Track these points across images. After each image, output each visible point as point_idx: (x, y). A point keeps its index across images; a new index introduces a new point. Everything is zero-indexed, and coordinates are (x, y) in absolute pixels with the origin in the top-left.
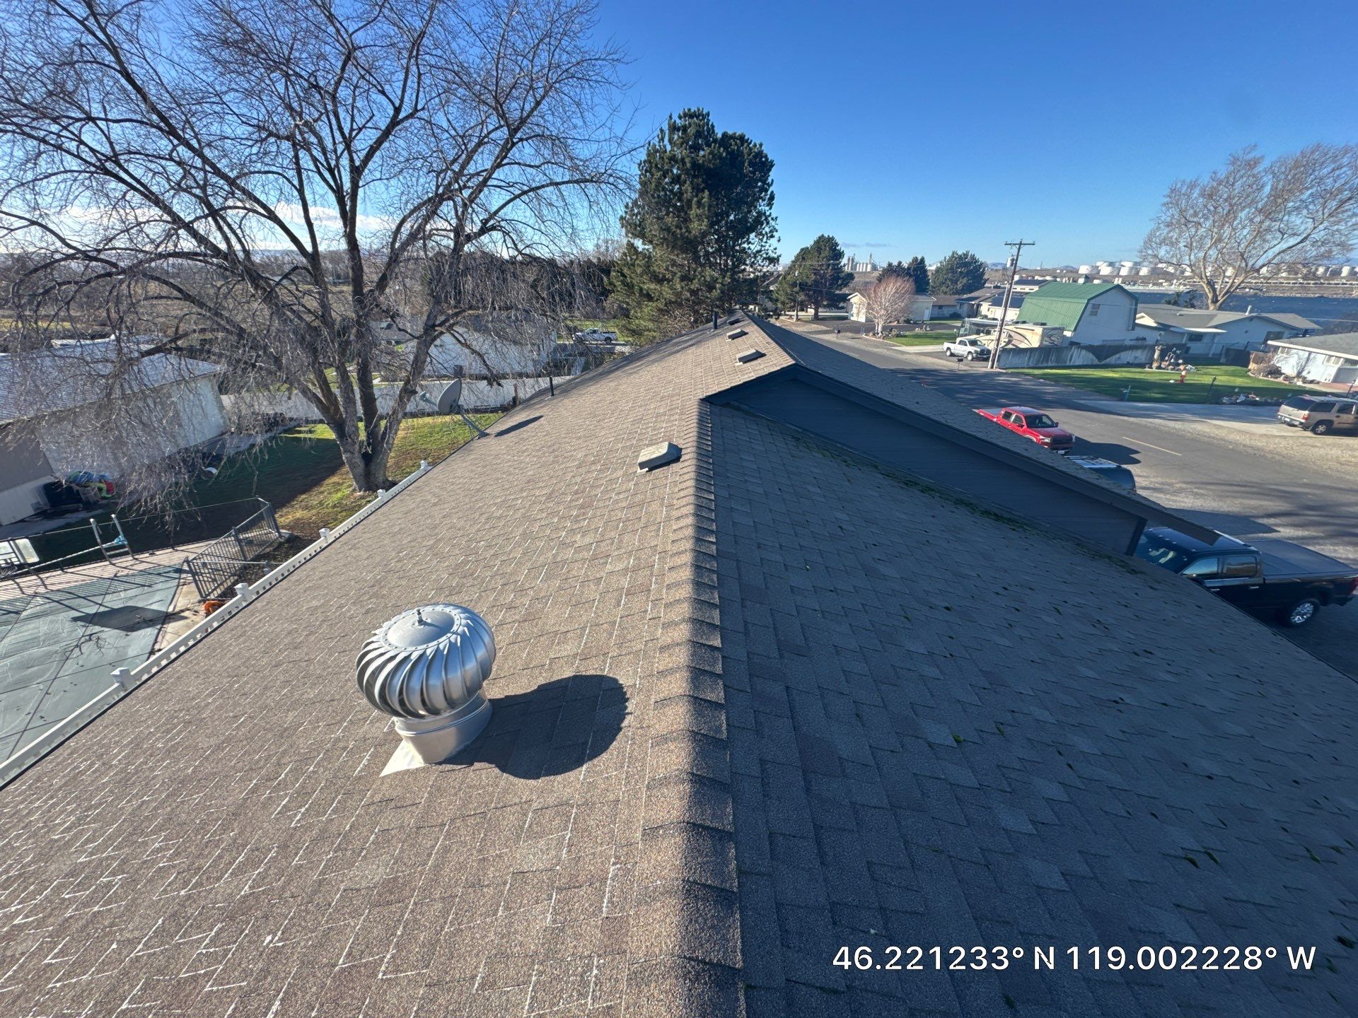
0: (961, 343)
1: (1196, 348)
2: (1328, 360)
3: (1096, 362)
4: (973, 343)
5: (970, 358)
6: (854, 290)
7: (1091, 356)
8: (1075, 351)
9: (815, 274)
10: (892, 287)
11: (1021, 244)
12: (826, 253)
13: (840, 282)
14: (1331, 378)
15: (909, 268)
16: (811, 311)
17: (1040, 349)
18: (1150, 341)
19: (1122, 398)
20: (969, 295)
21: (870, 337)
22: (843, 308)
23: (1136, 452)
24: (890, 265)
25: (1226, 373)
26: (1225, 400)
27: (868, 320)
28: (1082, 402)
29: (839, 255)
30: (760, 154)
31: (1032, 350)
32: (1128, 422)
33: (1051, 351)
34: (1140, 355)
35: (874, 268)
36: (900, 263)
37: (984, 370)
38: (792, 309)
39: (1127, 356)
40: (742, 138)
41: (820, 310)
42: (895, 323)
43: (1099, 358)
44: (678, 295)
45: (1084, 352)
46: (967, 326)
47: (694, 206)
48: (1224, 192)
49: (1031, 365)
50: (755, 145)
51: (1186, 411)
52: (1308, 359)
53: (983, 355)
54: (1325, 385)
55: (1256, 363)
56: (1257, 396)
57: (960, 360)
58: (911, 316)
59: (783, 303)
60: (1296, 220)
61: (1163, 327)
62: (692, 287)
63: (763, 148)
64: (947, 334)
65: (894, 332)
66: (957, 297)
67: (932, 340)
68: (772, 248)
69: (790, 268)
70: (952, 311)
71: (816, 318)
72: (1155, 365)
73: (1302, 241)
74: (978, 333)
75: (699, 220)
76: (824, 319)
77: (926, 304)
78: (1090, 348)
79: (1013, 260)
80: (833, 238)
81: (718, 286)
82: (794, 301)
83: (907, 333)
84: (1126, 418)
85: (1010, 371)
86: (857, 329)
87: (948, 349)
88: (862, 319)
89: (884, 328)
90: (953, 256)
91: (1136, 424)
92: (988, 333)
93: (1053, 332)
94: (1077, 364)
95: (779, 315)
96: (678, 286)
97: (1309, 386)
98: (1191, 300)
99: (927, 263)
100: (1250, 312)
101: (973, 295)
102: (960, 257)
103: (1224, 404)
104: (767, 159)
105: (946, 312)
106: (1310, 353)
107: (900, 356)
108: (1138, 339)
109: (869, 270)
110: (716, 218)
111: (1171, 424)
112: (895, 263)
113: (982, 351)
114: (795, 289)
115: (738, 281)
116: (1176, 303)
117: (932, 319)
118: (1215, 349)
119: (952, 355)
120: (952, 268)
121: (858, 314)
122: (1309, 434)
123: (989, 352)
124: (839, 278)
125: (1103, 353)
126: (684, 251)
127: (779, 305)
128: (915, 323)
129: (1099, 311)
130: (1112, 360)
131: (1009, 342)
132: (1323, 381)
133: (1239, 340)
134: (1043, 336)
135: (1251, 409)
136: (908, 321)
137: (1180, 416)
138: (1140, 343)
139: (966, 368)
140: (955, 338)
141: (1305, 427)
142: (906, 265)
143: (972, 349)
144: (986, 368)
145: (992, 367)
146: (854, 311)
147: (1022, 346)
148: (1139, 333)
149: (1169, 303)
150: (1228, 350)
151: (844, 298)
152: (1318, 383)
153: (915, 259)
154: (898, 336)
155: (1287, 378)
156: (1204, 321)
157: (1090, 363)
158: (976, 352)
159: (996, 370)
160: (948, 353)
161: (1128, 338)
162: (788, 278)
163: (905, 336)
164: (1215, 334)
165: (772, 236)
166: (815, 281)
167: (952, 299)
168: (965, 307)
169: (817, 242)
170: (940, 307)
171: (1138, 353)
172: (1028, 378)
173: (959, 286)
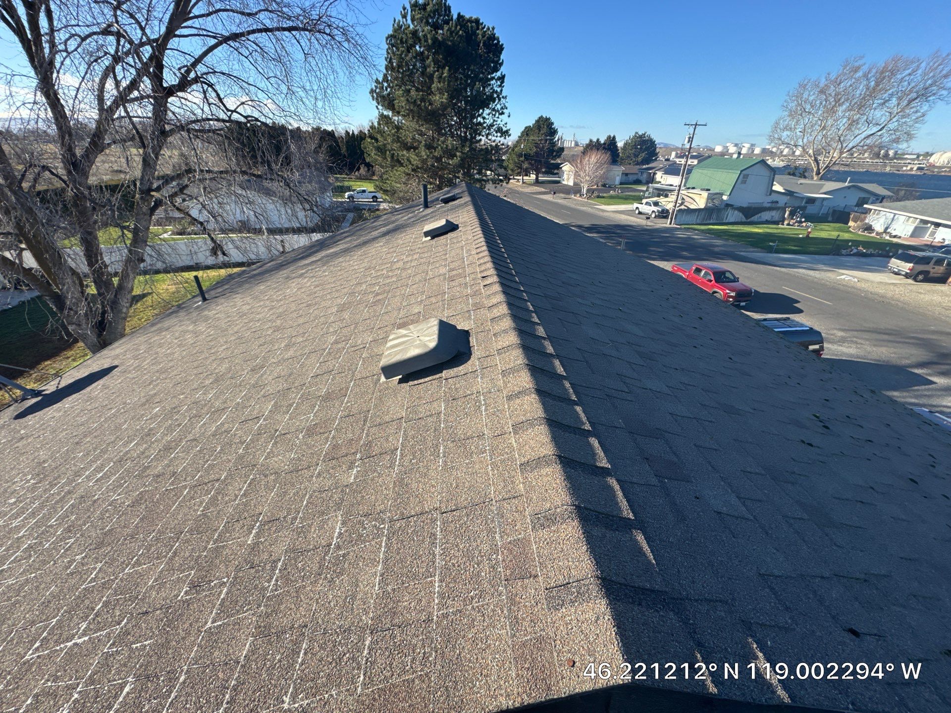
0: (647, 203)
1: (811, 209)
2: (908, 220)
3: (744, 220)
4: (656, 204)
5: (653, 216)
6: (565, 161)
7: (741, 214)
8: (730, 211)
9: (536, 147)
10: (594, 158)
11: (696, 125)
12: (544, 130)
13: (555, 154)
14: (909, 234)
15: (604, 144)
16: (533, 177)
17: (706, 209)
18: (781, 204)
19: (770, 250)
20: (647, 166)
21: (577, 197)
22: (557, 174)
23: (798, 302)
24: (591, 141)
25: (835, 230)
26: (844, 252)
27: (575, 184)
28: (742, 253)
29: (553, 132)
30: (493, 37)
31: (699, 210)
32: (781, 272)
33: (713, 212)
34: (775, 215)
35: (577, 144)
36: (598, 140)
37: (664, 225)
38: (519, 174)
39: (766, 216)
40: (477, 21)
41: (540, 175)
42: (595, 187)
43: (747, 217)
44: (424, 161)
45: (736, 212)
46: (651, 190)
47: (435, 80)
48: (832, 90)
49: (698, 222)
50: (488, 29)
51: (819, 262)
52: (893, 219)
53: (664, 214)
54: (905, 239)
55: (856, 222)
56: (864, 249)
57: (648, 218)
58: (607, 182)
59: (512, 170)
60: (878, 113)
61: (789, 193)
62: (436, 154)
63: (495, 31)
64: (635, 196)
65: (596, 194)
66: (638, 167)
67: (622, 201)
68: (503, 123)
69: (517, 142)
70: (635, 178)
71: (537, 182)
72: (786, 222)
73: (880, 130)
74: (659, 196)
75: (440, 93)
76: (543, 182)
77: (618, 172)
78: (741, 209)
79: (690, 138)
80: (549, 118)
81: (458, 154)
82: (521, 168)
83: (605, 195)
84: (778, 269)
85: (683, 227)
86: (568, 191)
87: (637, 208)
88: (571, 183)
89: (588, 191)
90: (635, 136)
91: (787, 274)
92: (666, 196)
93: (715, 196)
94: (731, 221)
95: (510, 179)
96: (423, 153)
97: (895, 240)
98: (804, 172)
99: (617, 139)
100: (849, 182)
101: (650, 166)
102: (641, 137)
103: (843, 255)
104: (499, 42)
105: (631, 178)
106: (895, 214)
107: (601, 214)
108: (773, 202)
109: (573, 145)
110: (455, 93)
111: (811, 273)
112: (595, 140)
113: (663, 210)
114: (521, 159)
115: (475, 150)
116: (794, 174)
117: (621, 184)
118: (824, 211)
119: (640, 213)
120: (635, 145)
121: (568, 179)
122: (910, 281)
123: (668, 211)
124: (553, 151)
125: (750, 213)
126: (427, 121)
127: (510, 172)
128: (609, 187)
129: (748, 180)
130: (755, 218)
131: (682, 204)
132: (903, 236)
133: (840, 204)
134: (708, 199)
135: (863, 260)
136: (604, 185)
137: (815, 266)
138: (774, 205)
139: (652, 224)
140: (641, 199)
141: (907, 276)
142: (602, 142)
143: (655, 209)
144: (666, 224)
145: (670, 224)
146: (565, 176)
147: (692, 207)
148: (774, 197)
149: (789, 174)
150: (834, 211)
151: (558, 167)
152: (900, 237)
153: (609, 137)
154: (598, 197)
155: (878, 234)
156: (817, 189)
157: (740, 220)
158: (658, 211)
159: (673, 226)
160: (637, 212)
161: (765, 201)
162: (516, 149)
163: (603, 197)
164: (824, 199)
165: (503, 113)
166: (536, 153)
167: (635, 169)
168: (645, 175)
169: (537, 121)
170: (627, 175)
171: (774, 213)
172: (697, 233)
173: (640, 159)
